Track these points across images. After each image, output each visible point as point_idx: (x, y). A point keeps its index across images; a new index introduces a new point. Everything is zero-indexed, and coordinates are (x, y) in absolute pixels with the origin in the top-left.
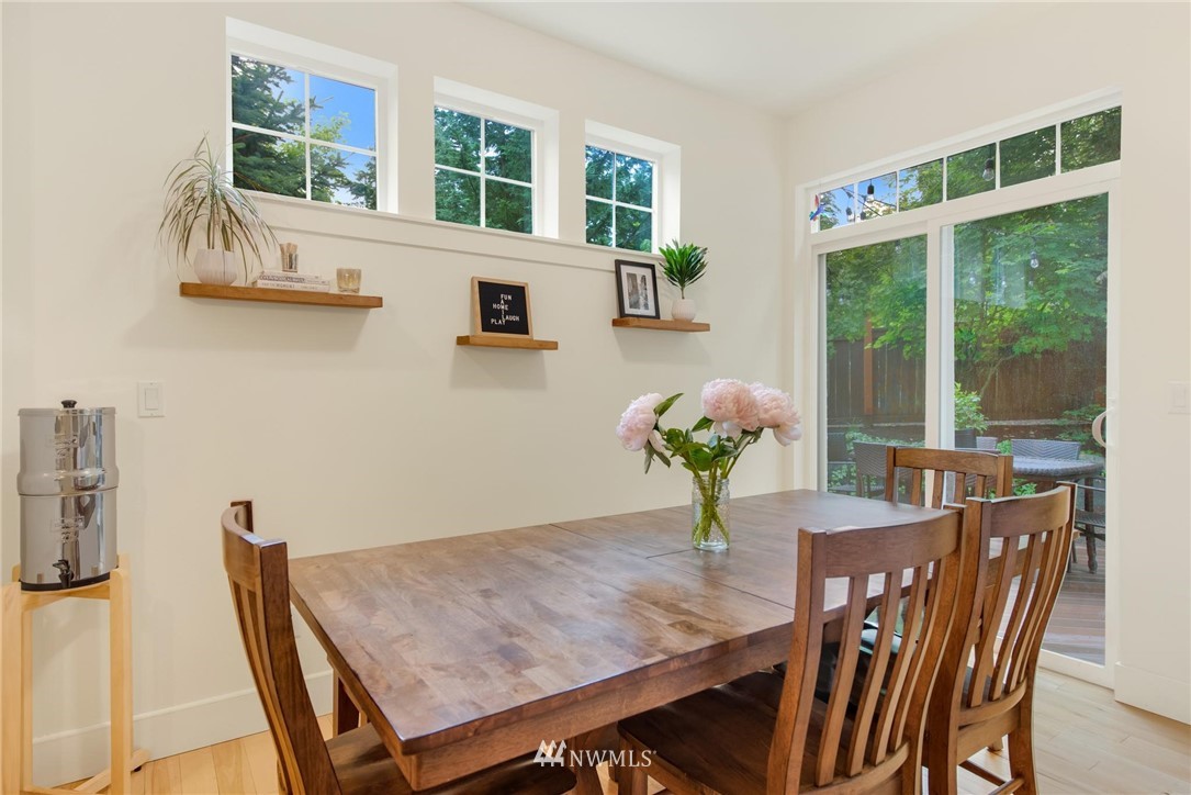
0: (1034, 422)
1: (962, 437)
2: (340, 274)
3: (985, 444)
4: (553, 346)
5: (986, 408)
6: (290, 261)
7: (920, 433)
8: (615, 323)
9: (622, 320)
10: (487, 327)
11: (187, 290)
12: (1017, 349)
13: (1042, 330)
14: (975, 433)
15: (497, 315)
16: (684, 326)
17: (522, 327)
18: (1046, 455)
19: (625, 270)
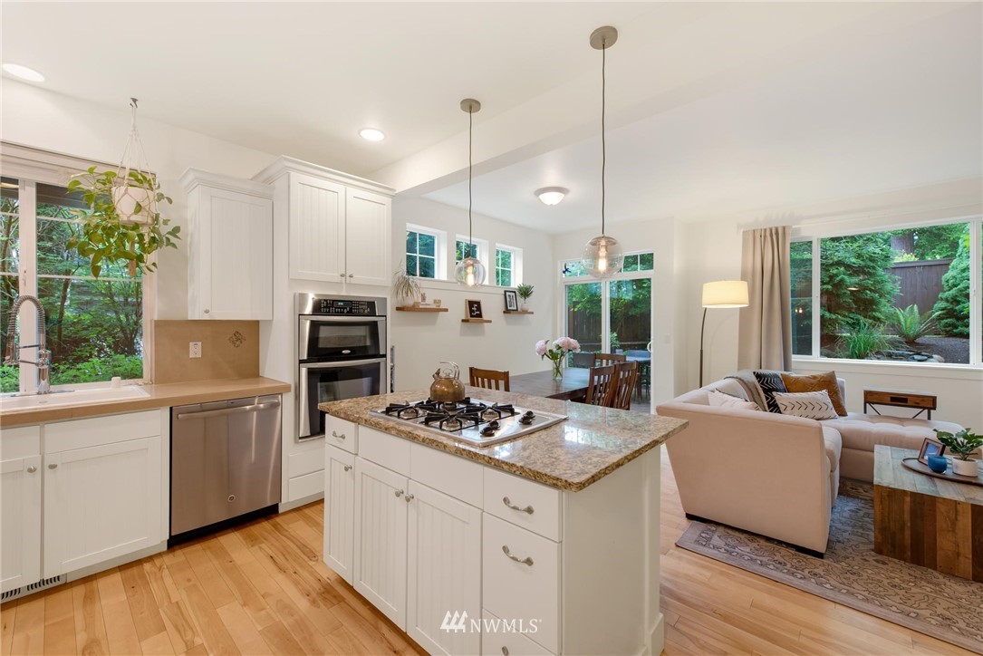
0: (637, 343)
1: (613, 350)
2: (435, 301)
3: (619, 352)
4: (490, 322)
5: (619, 338)
6: (424, 298)
7: (599, 348)
8: (504, 312)
9: (507, 311)
10: (472, 316)
11: (398, 309)
12: (630, 313)
13: (639, 306)
14: (616, 348)
15: (473, 311)
16: (525, 312)
17: (480, 315)
18: (640, 356)
19: (507, 294)
